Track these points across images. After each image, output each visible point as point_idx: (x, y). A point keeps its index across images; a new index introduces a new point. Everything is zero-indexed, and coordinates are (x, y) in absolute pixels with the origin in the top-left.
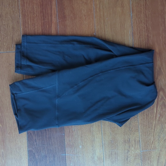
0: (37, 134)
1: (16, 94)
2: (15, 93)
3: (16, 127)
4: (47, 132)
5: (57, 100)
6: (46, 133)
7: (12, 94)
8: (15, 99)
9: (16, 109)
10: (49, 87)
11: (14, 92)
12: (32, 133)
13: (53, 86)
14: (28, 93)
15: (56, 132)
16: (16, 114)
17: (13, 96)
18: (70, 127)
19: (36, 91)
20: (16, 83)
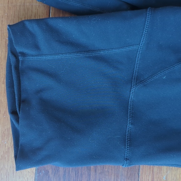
0: (65, 175)
1: (23, 54)
2: (20, 53)
3: (9, 148)
4: (92, 173)
5: (133, 90)
6: (89, 175)
7: (13, 52)
8: (17, 68)
9: (16, 97)
10: (117, 51)
11: (19, 49)
12: (50, 171)
13: (131, 48)
14: (56, 57)
15: (117, 176)
16: (13, 113)
17: (13, 59)
18: (156, 168)
19: (81, 55)
20: (27, 24)
